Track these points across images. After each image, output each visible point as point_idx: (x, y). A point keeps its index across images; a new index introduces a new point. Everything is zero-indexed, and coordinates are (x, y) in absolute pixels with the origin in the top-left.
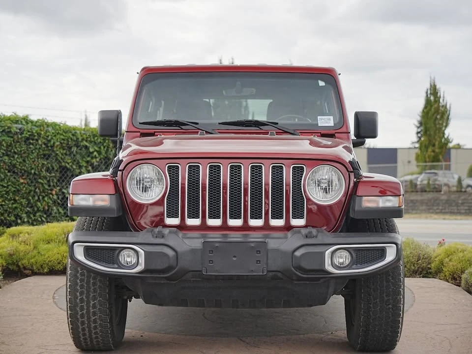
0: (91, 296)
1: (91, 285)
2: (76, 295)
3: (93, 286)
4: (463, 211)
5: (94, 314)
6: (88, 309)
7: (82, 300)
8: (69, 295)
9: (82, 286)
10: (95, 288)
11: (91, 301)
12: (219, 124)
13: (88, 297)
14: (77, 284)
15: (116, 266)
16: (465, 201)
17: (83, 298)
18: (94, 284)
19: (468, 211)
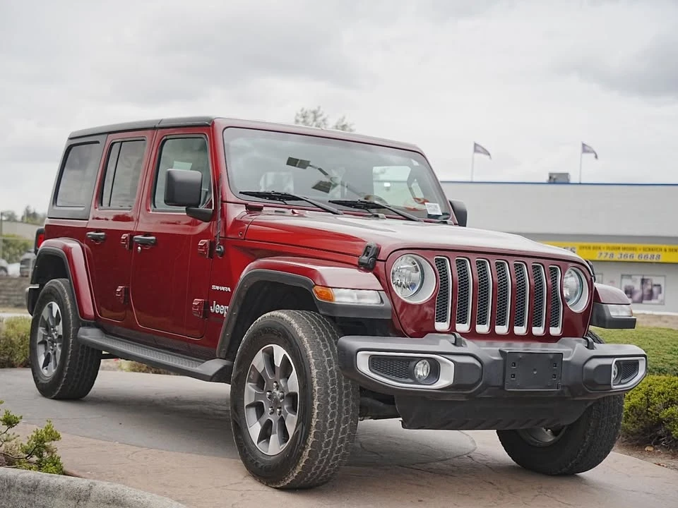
0: (342, 419)
1: (343, 405)
2: (326, 417)
3: (347, 405)
5: (342, 441)
6: (337, 435)
7: (332, 424)
8: (317, 418)
9: (334, 406)
10: (348, 408)
11: (342, 424)
12: (330, 201)
13: (339, 420)
14: (328, 402)
15: (411, 381)
17: (333, 421)
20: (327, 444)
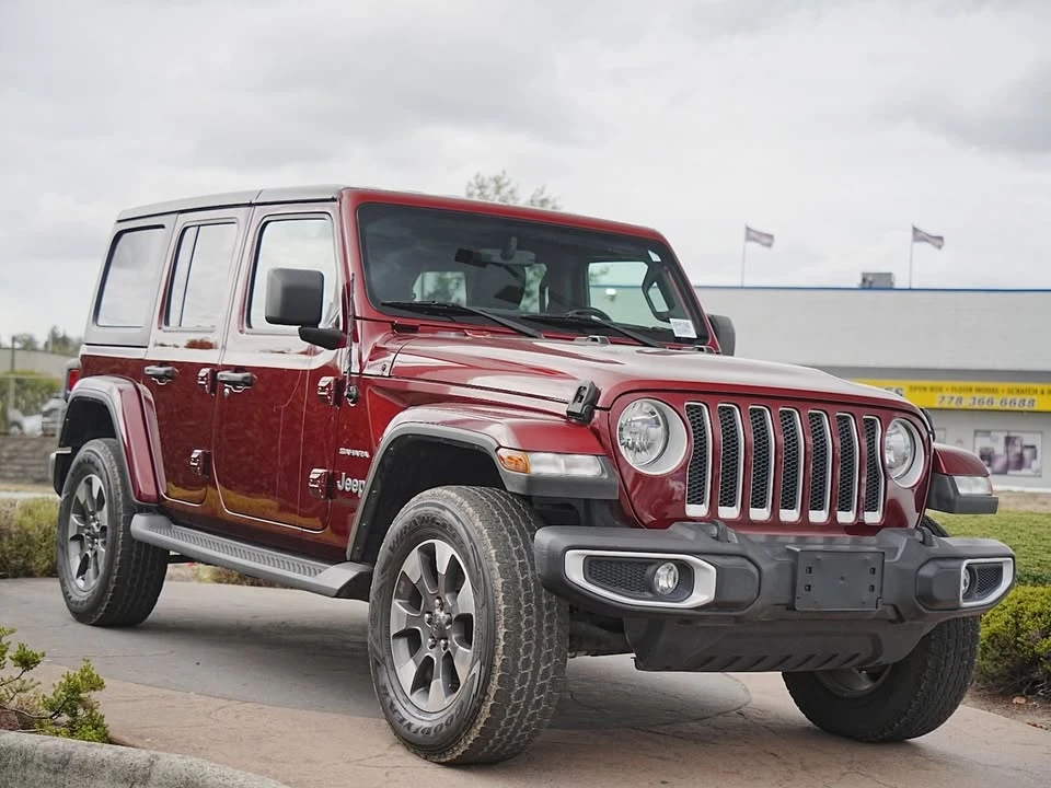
0: (543, 655)
1: (544, 633)
2: (518, 652)
3: (549, 634)
4: (11, 475)
5: (542, 689)
6: (534, 681)
7: (526, 664)
8: (504, 654)
9: (529, 636)
10: (551, 638)
11: (542, 664)
13: (537, 658)
14: (520, 630)
15: (650, 595)
16: (14, 454)
17: (528, 658)
18: (550, 629)
19: (21, 474)
20: (519, 695)
